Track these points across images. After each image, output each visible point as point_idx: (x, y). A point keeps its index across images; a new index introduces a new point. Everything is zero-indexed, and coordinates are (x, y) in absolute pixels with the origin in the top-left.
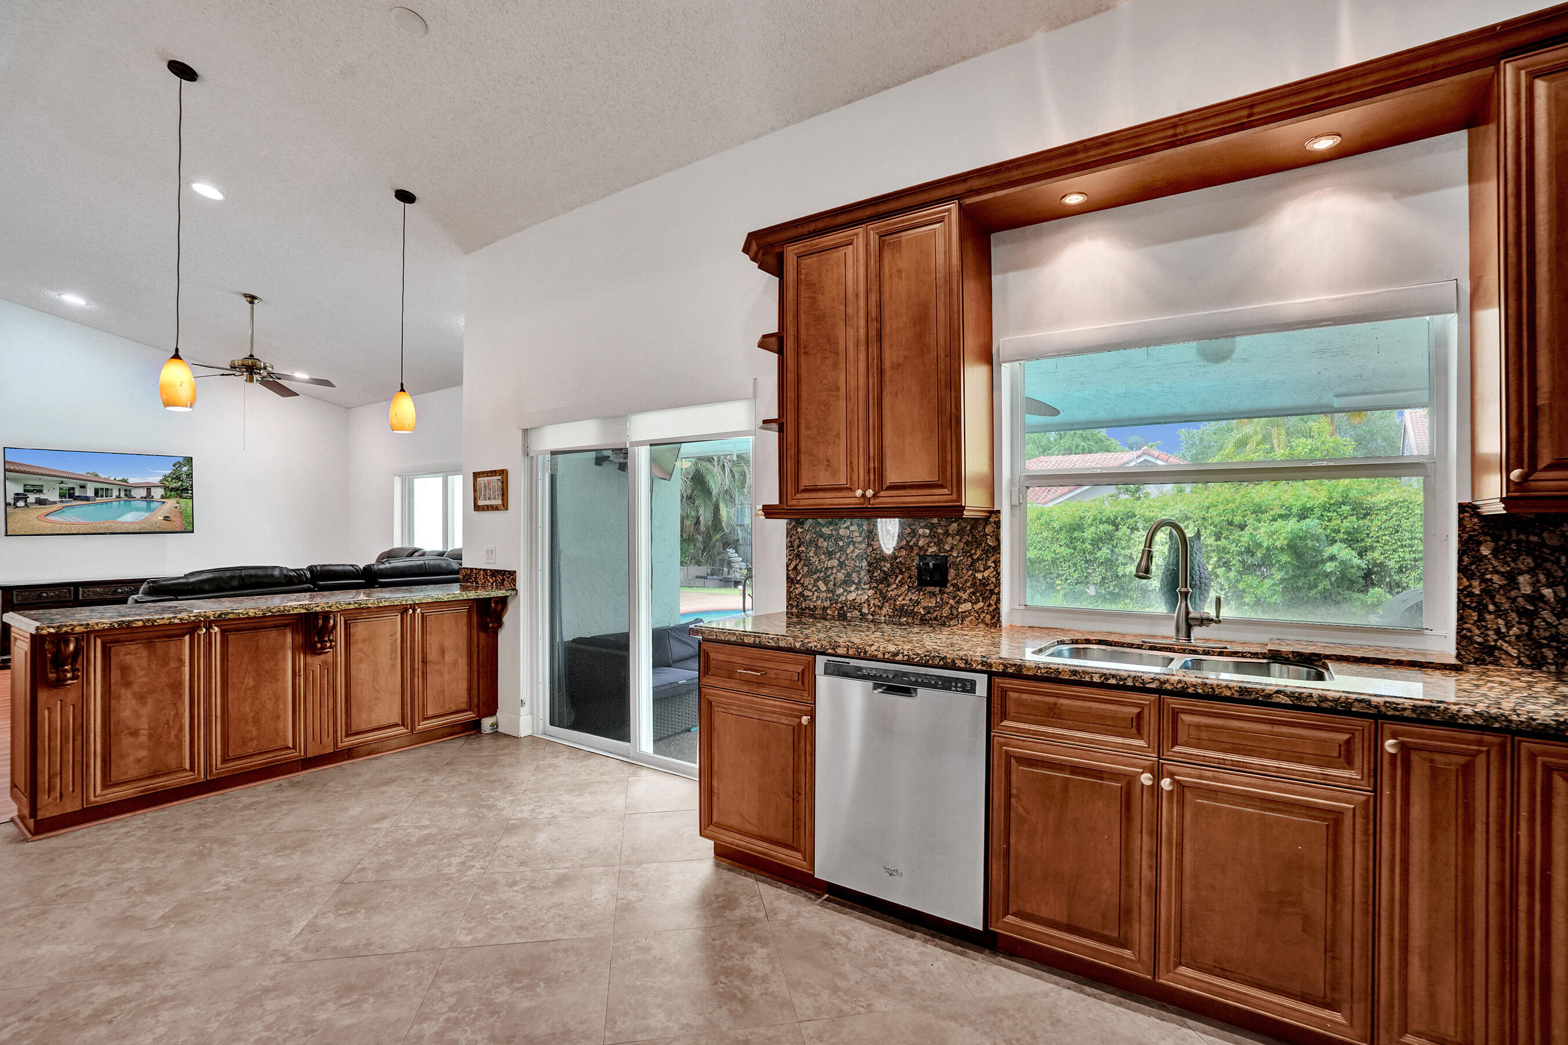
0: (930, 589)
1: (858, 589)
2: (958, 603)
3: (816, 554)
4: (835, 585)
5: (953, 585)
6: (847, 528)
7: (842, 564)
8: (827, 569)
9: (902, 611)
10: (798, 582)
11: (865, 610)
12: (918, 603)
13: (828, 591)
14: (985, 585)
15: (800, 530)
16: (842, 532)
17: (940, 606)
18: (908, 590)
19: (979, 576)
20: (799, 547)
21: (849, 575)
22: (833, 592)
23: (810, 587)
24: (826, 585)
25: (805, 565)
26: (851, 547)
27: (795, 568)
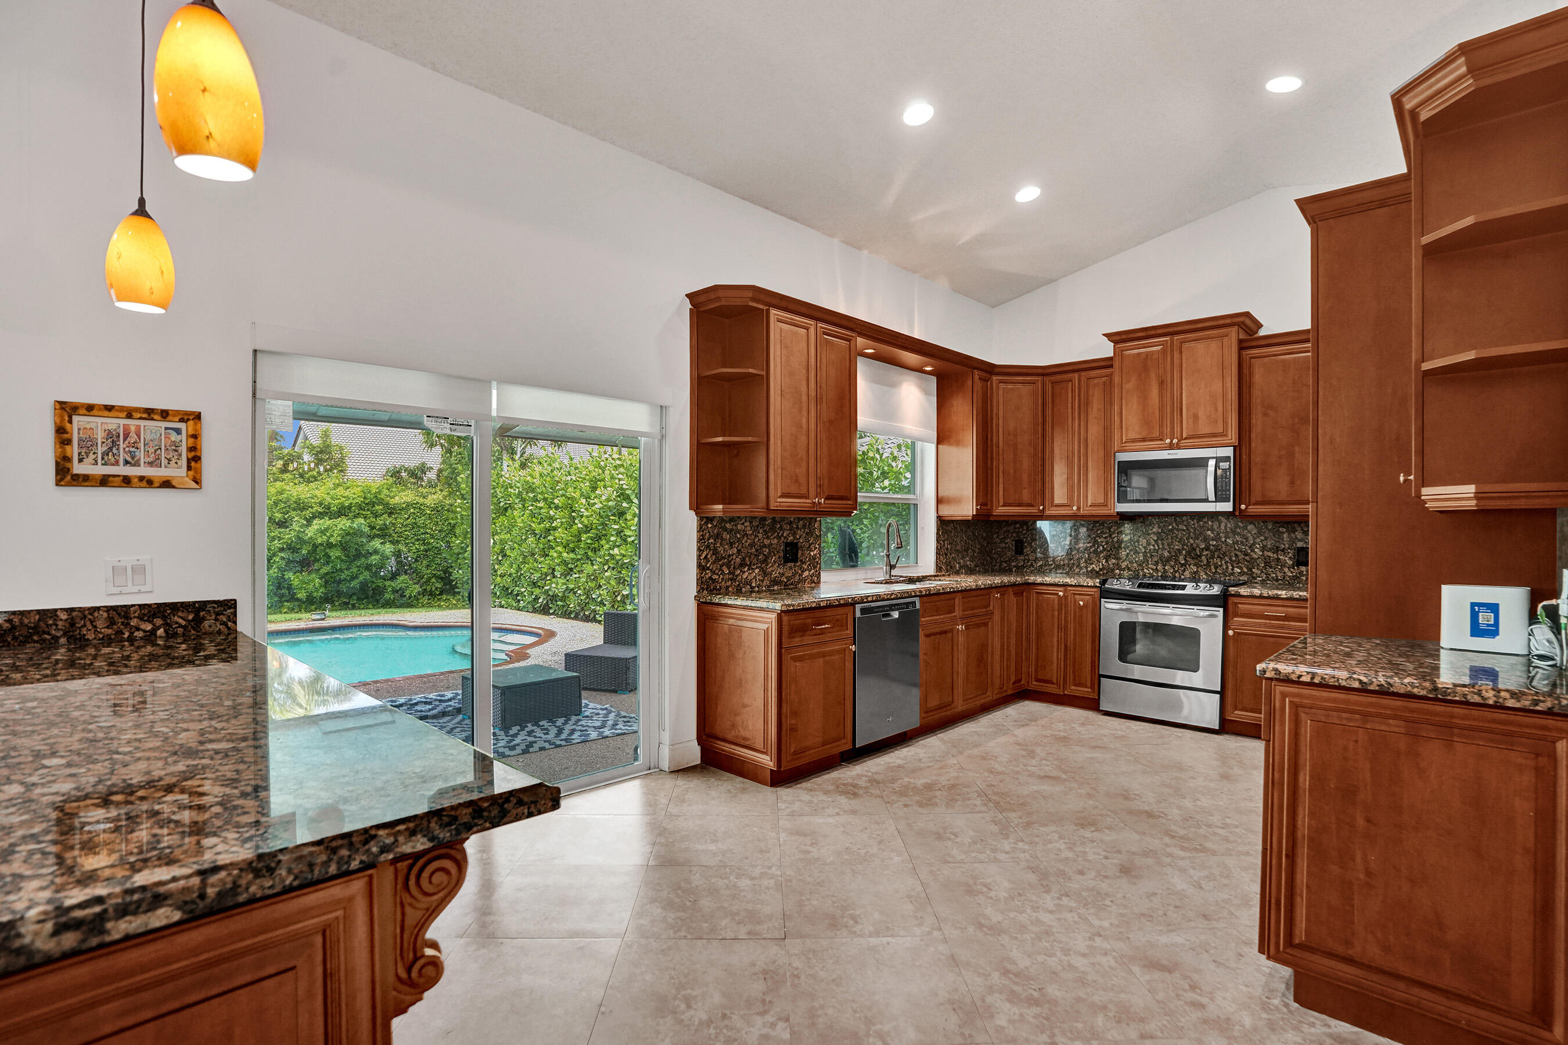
0: (789, 564)
1: (749, 569)
2: (803, 572)
3: (721, 544)
4: (734, 568)
5: (801, 561)
6: (743, 524)
7: (739, 551)
8: (729, 556)
9: (775, 582)
10: (708, 569)
11: (754, 585)
12: (783, 574)
13: (730, 573)
14: (815, 559)
15: (710, 526)
16: (739, 527)
17: (794, 575)
18: (778, 567)
19: (812, 554)
20: (709, 539)
21: (743, 559)
22: (733, 573)
23: (717, 571)
24: (729, 568)
25: (713, 554)
26: (746, 538)
27: (706, 557)
